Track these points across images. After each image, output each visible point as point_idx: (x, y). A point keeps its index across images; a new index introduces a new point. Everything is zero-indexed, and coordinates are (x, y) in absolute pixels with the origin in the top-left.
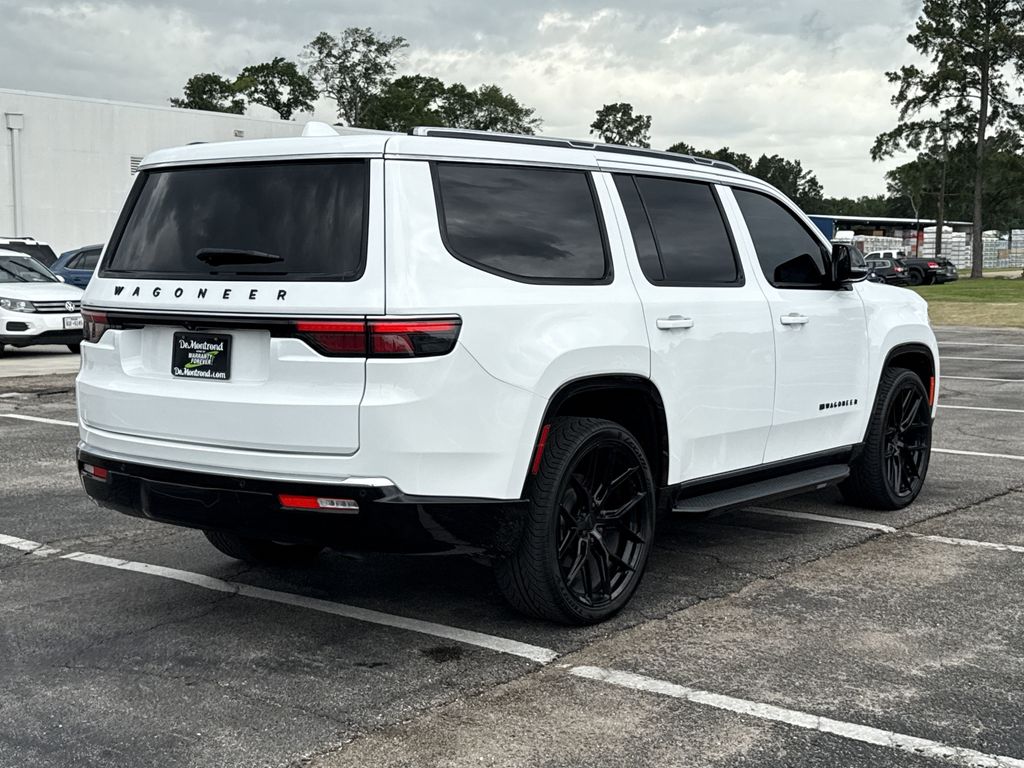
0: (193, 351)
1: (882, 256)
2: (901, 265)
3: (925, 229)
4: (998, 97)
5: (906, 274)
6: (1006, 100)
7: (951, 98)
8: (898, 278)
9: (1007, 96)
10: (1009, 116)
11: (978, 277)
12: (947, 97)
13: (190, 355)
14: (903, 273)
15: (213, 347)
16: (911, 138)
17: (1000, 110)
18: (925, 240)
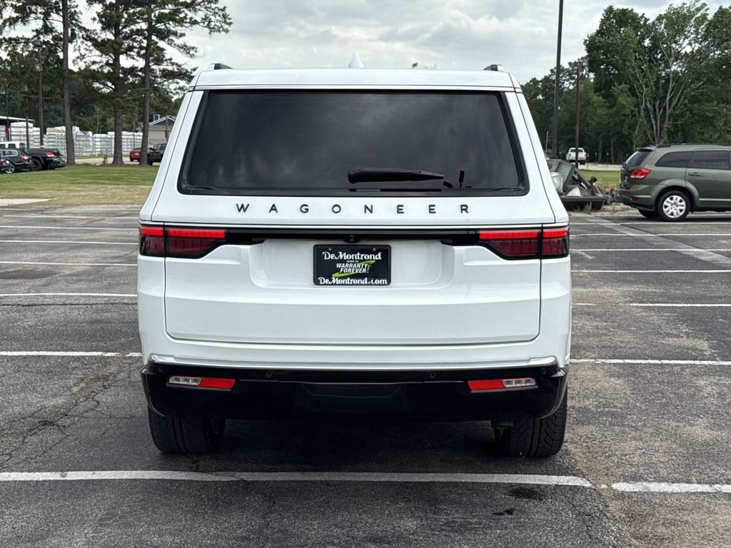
0: (343, 261)
1: (7, 147)
2: (26, 154)
3: (12, 124)
4: (74, 22)
5: (31, 161)
6: (80, 24)
7: (38, 20)
8: (24, 164)
9: (81, 22)
10: (83, 38)
11: (71, 164)
12: (35, 19)
13: (338, 265)
14: (28, 160)
15: (369, 257)
16: (10, 49)
17: (76, 33)
18: (13, 133)
